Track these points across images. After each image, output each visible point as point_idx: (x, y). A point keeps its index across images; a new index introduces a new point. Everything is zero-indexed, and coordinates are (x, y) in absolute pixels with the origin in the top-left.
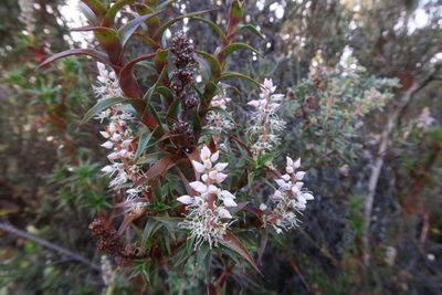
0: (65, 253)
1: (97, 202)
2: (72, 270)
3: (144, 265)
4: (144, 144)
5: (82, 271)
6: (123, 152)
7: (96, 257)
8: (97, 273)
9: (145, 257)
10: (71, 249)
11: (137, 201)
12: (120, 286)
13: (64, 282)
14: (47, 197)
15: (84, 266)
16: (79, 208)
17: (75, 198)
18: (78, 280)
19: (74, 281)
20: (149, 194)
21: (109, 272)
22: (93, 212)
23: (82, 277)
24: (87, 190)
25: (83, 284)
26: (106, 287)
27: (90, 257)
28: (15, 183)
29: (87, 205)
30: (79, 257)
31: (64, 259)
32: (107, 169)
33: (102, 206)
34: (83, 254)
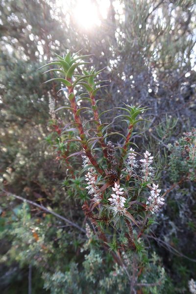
0: (68, 222)
1: (84, 197)
2: (71, 231)
3: (101, 223)
4: (99, 179)
5: (77, 232)
6: (92, 182)
7: (83, 225)
8: (84, 234)
9: (101, 220)
10: (71, 220)
11: (97, 199)
12: (95, 239)
13: (68, 237)
14: (57, 192)
15: (78, 230)
16: (75, 200)
17: (74, 194)
18: (74, 237)
19: (72, 237)
20: (102, 196)
21: (90, 232)
22: (82, 201)
23: (77, 235)
24: (79, 191)
25: (77, 240)
26: (88, 239)
27: (80, 225)
28: (42, 184)
29: (79, 198)
30: (75, 225)
31: (67, 225)
32: (87, 188)
33: (86, 199)
34: (77, 223)
